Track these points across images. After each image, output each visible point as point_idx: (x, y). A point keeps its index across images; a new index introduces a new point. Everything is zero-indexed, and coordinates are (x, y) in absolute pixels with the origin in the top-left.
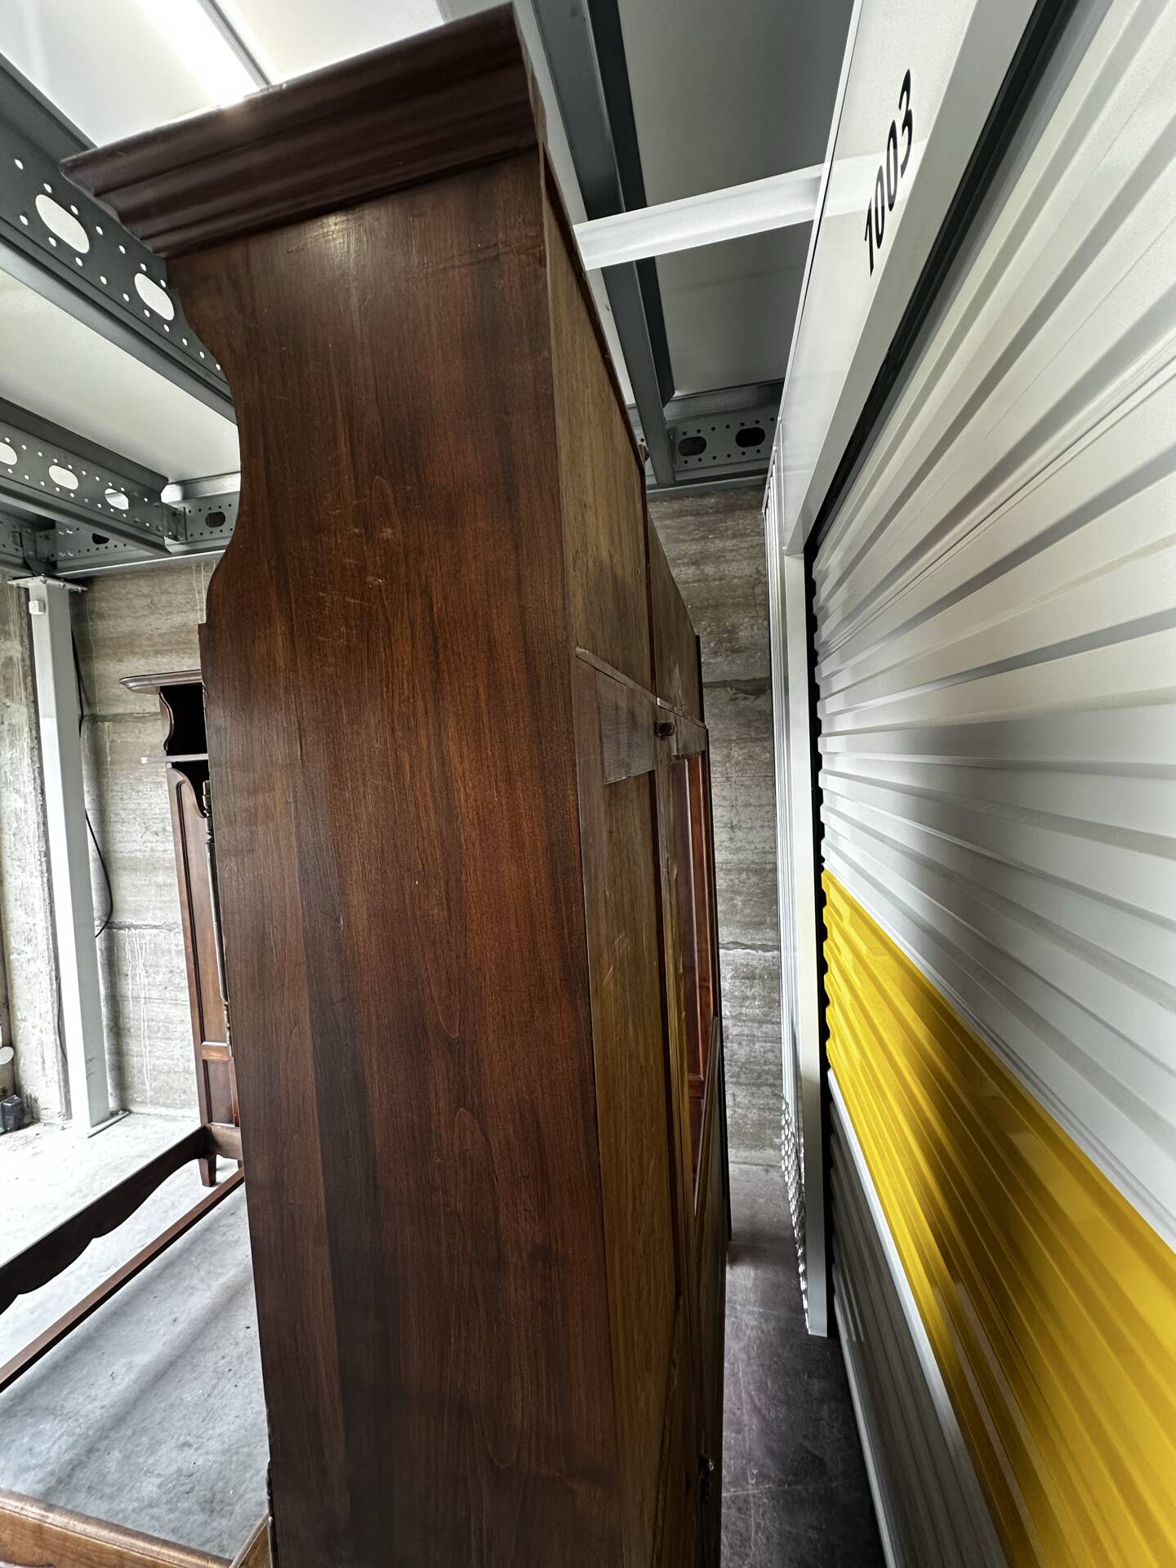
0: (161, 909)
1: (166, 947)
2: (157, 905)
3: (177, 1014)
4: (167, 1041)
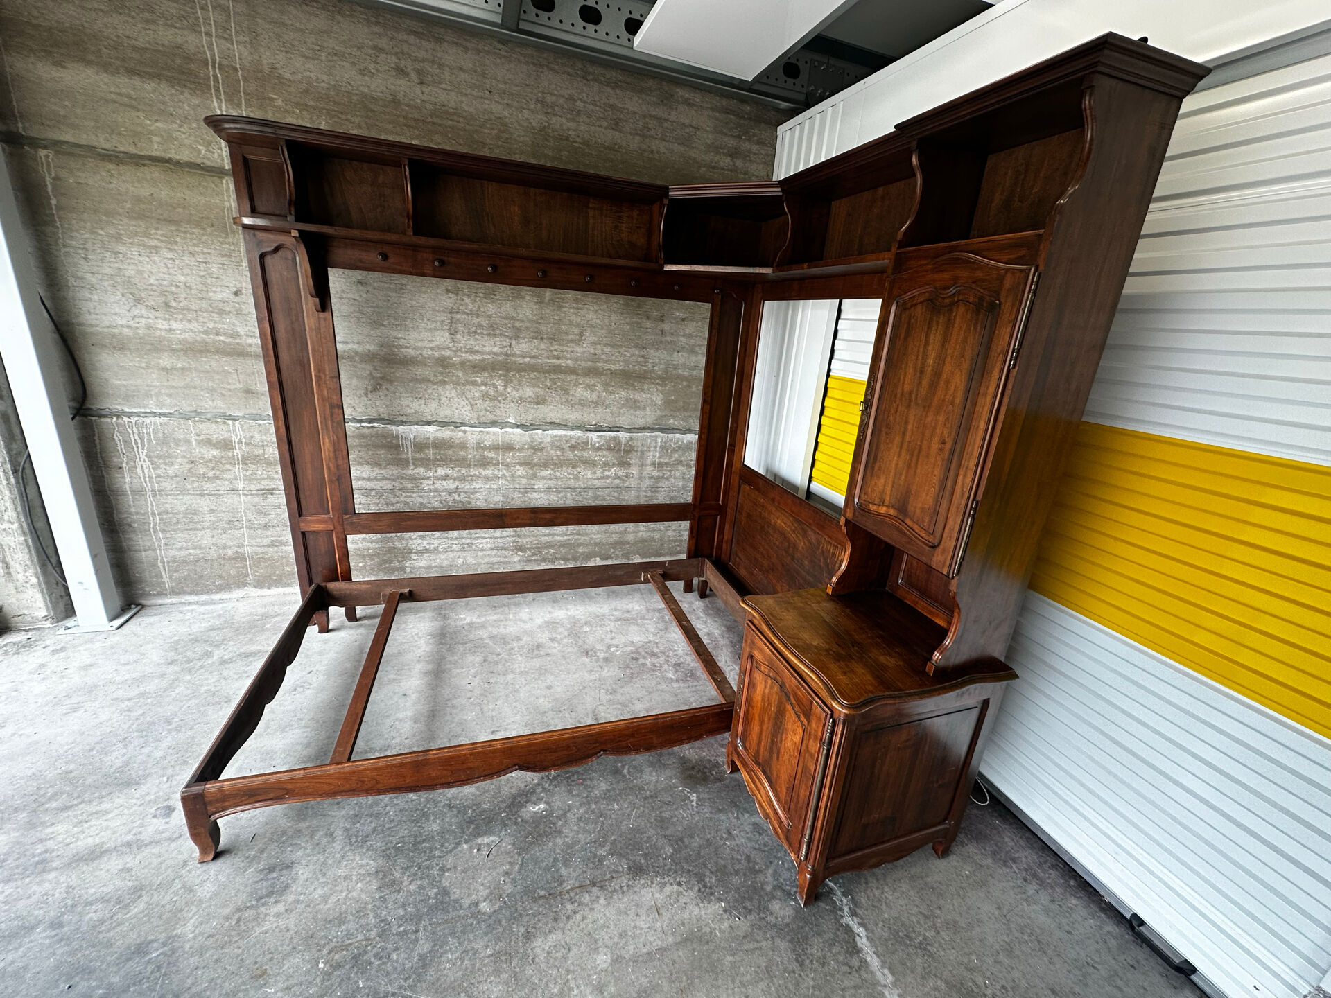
1: (181, 437)
2: (163, 391)
3: (204, 504)
4: (191, 532)
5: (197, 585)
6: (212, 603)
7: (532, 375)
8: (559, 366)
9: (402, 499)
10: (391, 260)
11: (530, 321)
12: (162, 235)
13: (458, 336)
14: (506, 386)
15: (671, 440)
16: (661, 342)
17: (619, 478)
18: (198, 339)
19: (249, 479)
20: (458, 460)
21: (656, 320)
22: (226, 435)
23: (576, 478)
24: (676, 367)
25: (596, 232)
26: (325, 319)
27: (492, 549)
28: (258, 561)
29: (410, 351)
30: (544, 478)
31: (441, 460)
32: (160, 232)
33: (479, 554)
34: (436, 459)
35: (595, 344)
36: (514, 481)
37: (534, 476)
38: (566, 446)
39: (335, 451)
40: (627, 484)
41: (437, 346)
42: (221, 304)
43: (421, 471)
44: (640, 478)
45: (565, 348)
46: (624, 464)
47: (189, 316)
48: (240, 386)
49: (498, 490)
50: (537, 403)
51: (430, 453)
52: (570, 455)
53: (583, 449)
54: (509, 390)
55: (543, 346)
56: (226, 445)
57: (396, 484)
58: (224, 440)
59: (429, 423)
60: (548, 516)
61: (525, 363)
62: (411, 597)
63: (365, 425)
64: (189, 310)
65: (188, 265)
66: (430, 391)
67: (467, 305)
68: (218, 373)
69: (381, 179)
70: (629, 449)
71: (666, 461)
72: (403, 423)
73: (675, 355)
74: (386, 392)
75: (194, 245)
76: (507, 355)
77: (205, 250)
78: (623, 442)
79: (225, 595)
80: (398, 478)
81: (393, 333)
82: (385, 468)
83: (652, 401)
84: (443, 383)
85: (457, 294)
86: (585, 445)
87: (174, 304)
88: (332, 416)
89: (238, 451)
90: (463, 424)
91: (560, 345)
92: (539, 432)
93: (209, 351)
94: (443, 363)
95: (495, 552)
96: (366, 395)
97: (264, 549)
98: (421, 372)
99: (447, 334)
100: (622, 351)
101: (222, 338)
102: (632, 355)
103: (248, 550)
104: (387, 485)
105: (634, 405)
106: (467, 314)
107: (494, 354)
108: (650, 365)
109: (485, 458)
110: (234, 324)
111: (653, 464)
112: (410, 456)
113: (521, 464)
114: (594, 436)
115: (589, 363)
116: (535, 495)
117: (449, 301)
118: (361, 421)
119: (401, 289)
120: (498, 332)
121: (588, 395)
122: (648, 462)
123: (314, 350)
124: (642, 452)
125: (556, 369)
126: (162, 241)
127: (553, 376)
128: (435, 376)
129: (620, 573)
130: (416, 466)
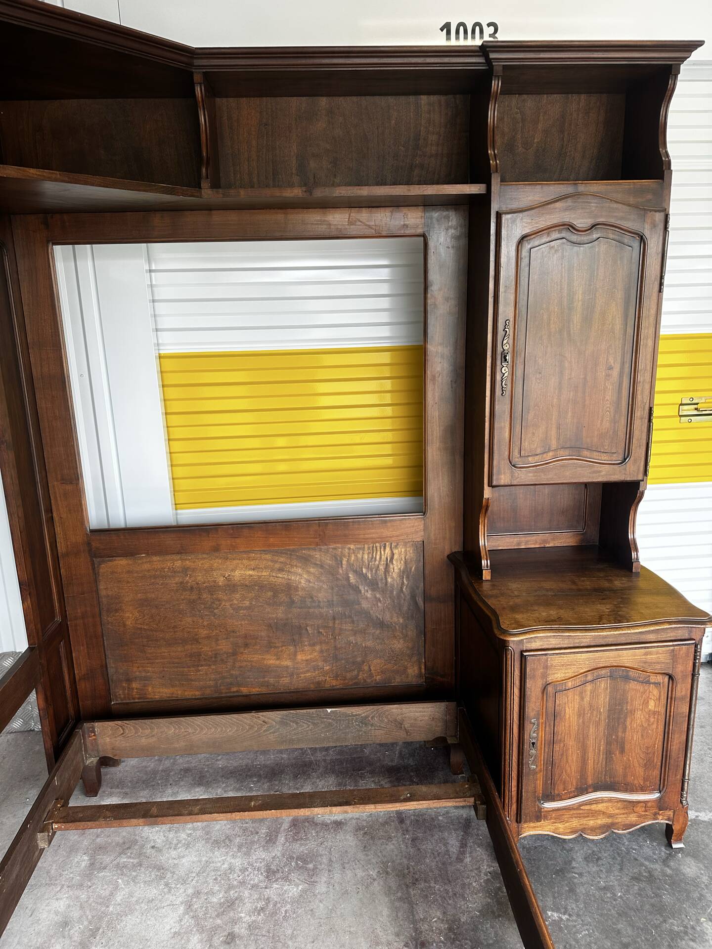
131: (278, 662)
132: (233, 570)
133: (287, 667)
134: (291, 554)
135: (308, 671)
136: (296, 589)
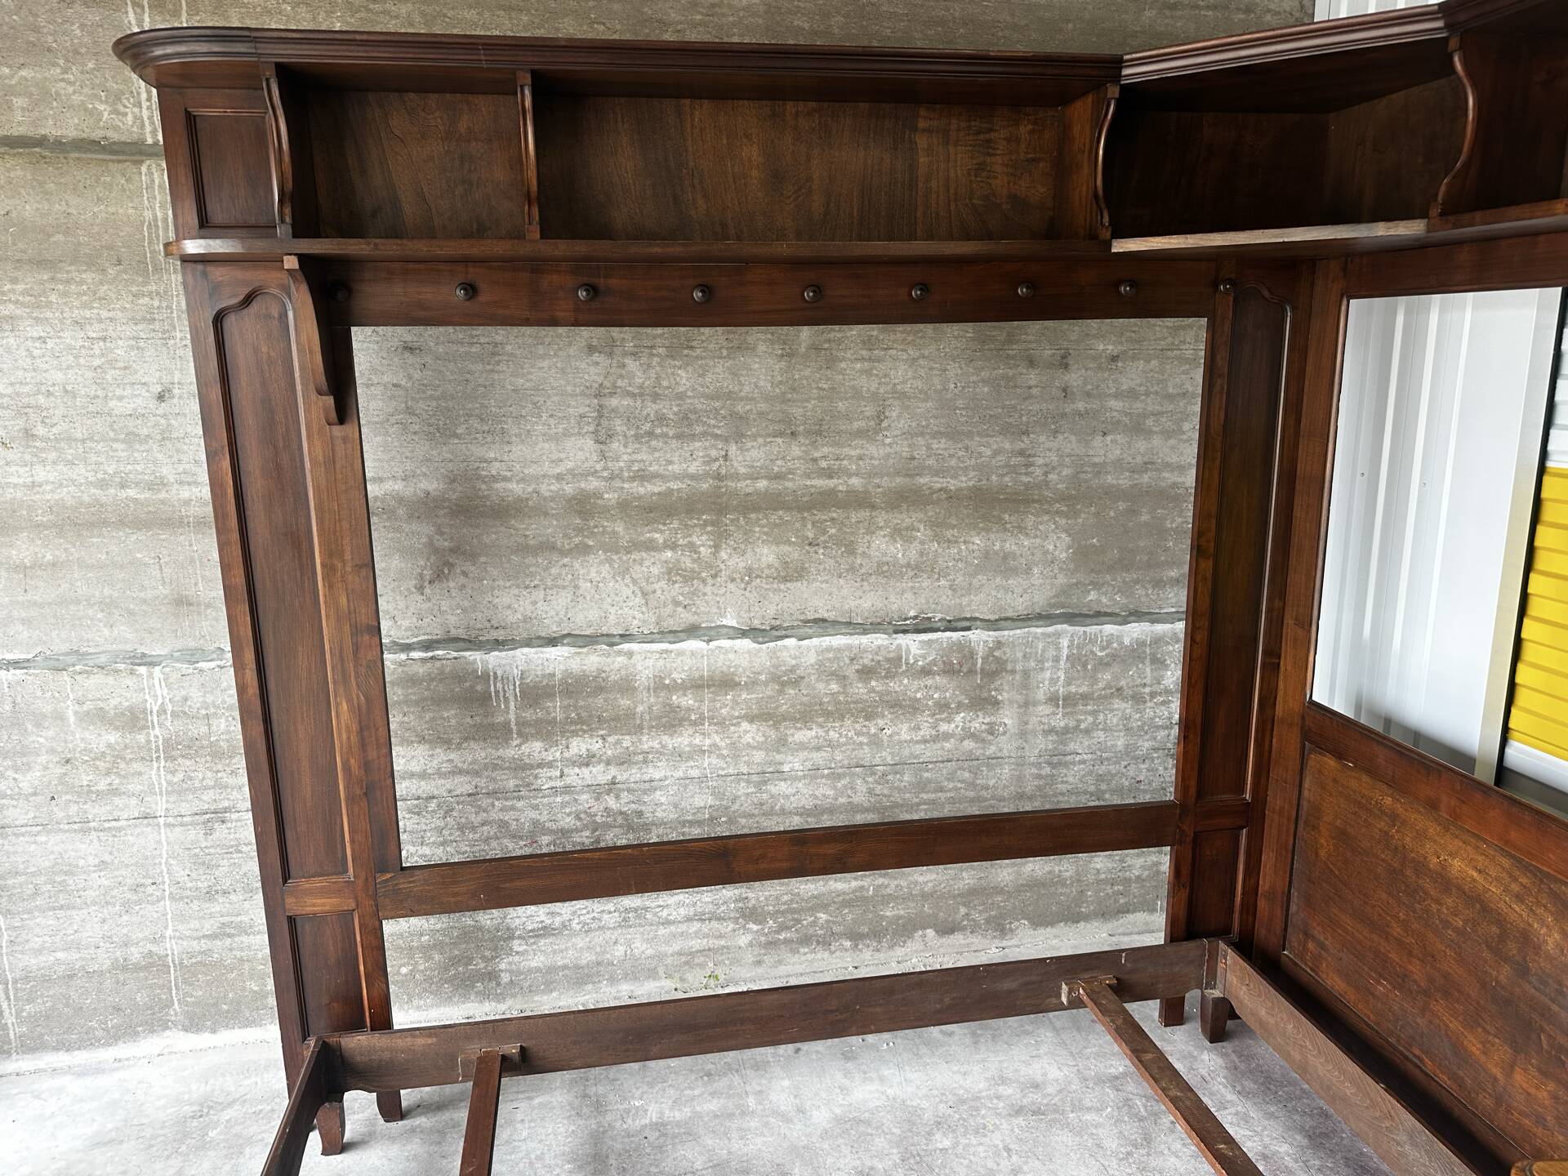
0: (23, 621)
1: (48, 709)
2: (15, 613)
3: (87, 850)
4: (61, 913)
5: (69, 1031)
6: (98, 1070)
7: (773, 518)
8: (832, 492)
9: (495, 815)
10: (483, 297)
11: (767, 399)
12: (25, 293)
13: (615, 445)
14: (717, 547)
15: (1093, 641)
16: (1064, 415)
17: (973, 736)
18: (86, 499)
19: (178, 791)
20: (617, 719)
21: (1051, 365)
22: (135, 699)
23: (875, 742)
24: (1099, 469)
25: (934, 184)
26: (345, 440)
27: (689, 919)
28: (191, 969)
29: (510, 486)
30: (802, 746)
31: (580, 721)
32: (20, 287)
33: (662, 931)
34: (568, 721)
35: (909, 434)
36: (736, 757)
37: (782, 743)
38: (850, 672)
39: (361, 730)
40: (991, 750)
41: (571, 471)
42: (131, 423)
43: (535, 748)
44: (1023, 734)
45: (847, 451)
46: (983, 702)
47: (70, 453)
48: (163, 591)
49: (702, 779)
50: (785, 579)
51: (556, 708)
52: (859, 689)
53: (890, 675)
54: (724, 555)
55: (796, 451)
56: (134, 719)
57: (482, 782)
58: (131, 709)
59: (552, 642)
60: (831, 849)
61: (757, 493)
62: (526, 1063)
63: (416, 655)
64: (70, 439)
65: (70, 348)
66: (553, 571)
67: (631, 376)
68: (122, 567)
69: (463, 125)
70: (995, 668)
71: (1084, 689)
72: (498, 645)
73: (1098, 441)
74: (462, 580)
75: (84, 306)
76: (719, 477)
77: (104, 314)
78: (981, 652)
79: (122, 1050)
80: (486, 767)
81: (478, 451)
82: (459, 747)
83: (1046, 553)
84: (584, 550)
85: (611, 355)
86: (894, 665)
87: (40, 430)
88: (356, 651)
89: (157, 731)
90: (626, 637)
91: (836, 444)
92: (791, 642)
93: (105, 523)
94: (583, 506)
95: (696, 925)
96: (420, 589)
97: (204, 945)
98: (534, 529)
99: (589, 443)
100: (972, 444)
101: (131, 493)
102: (996, 453)
103: (172, 948)
104: (463, 785)
105: (1003, 565)
106: (634, 396)
107: (692, 477)
108: (1038, 472)
109: (673, 709)
110: (155, 462)
111: (1053, 700)
112: (512, 717)
113: (751, 719)
114: (912, 644)
115: (899, 480)
116: (783, 787)
117: (593, 370)
118: (408, 648)
119: (494, 354)
120: (698, 429)
121: (897, 551)
122: (1041, 695)
123: (320, 510)
124: (1026, 673)
125: (826, 500)
126: (23, 305)
127: (820, 516)
128: (565, 536)
129: (1007, 985)
130: (525, 737)
131: (1483, 1058)
132: (1452, 855)
133: (1495, 1079)
134: (1541, 881)
135: (1526, 1115)
136: (1537, 949)
